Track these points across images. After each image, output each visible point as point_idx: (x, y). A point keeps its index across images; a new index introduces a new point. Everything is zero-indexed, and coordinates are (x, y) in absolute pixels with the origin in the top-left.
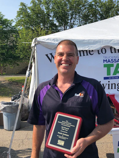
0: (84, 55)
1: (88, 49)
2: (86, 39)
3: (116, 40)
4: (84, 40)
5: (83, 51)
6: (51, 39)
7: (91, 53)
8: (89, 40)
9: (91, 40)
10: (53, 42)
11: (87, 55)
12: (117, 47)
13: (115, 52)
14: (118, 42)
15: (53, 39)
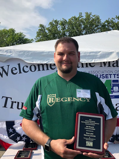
0: (43, 70)
1: (47, 62)
2: (45, 51)
3: (83, 52)
4: (43, 52)
5: (43, 65)
6: (3, 51)
7: (53, 67)
8: (49, 52)
9: (52, 52)
10: (5, 54)
11: (48, 69)
12: (83, 60)
13: (83, 67)
14: (84, 55)
15: (6, 50)
